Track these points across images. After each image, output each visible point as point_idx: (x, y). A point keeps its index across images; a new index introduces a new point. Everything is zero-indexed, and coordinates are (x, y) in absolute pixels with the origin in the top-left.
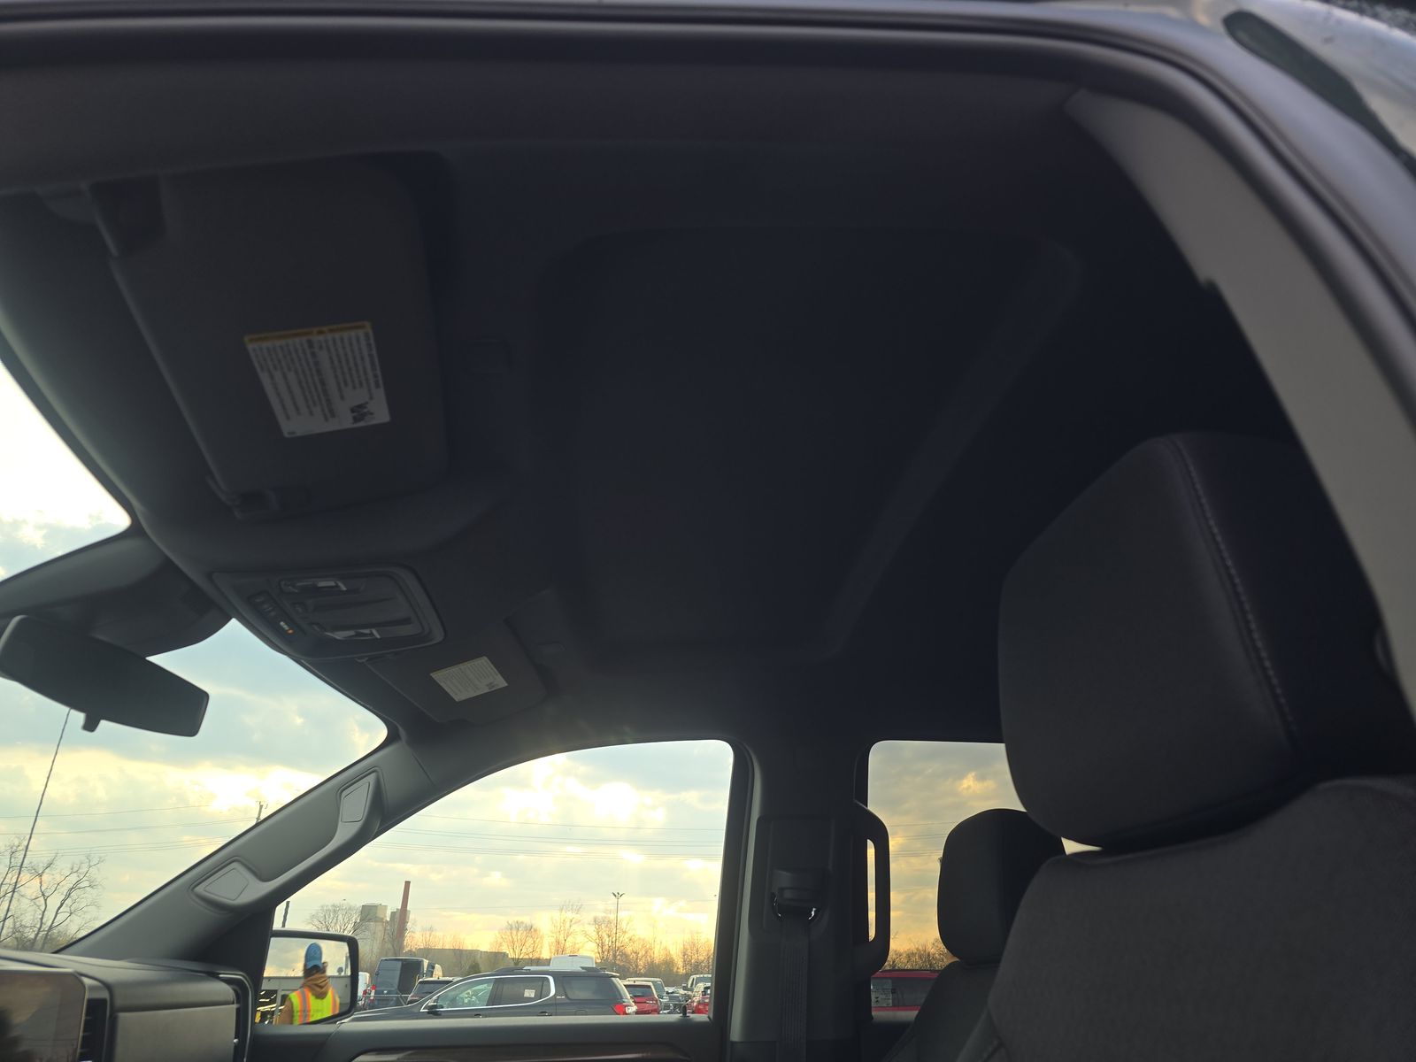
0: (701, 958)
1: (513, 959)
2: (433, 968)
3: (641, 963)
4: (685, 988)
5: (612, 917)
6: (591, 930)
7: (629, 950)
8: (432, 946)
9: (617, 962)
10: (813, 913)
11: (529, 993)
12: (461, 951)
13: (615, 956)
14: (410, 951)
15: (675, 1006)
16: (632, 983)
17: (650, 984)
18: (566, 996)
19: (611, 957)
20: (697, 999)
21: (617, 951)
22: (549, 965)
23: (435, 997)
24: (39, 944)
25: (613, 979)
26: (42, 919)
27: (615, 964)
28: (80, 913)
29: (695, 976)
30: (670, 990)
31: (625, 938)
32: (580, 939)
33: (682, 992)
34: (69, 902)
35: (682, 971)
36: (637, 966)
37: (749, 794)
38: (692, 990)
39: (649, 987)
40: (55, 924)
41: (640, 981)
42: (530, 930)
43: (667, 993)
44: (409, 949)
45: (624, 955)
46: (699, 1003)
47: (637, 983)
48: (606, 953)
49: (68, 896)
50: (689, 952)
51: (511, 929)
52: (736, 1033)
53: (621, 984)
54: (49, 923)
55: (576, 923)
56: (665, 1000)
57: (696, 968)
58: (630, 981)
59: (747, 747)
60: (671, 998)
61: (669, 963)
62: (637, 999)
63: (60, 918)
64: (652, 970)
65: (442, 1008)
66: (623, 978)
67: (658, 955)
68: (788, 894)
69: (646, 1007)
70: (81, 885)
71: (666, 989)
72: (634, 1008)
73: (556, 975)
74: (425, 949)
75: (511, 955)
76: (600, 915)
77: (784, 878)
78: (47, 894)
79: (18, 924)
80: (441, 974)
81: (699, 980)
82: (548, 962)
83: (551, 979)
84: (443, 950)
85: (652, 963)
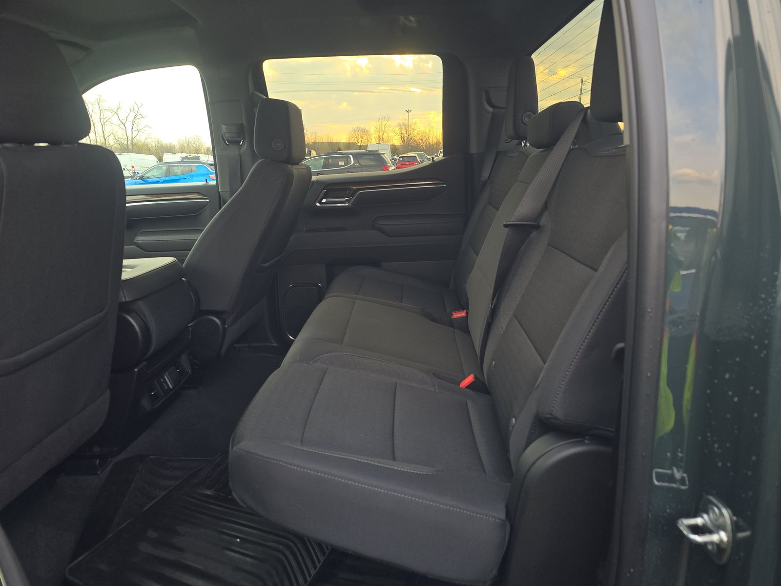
2: (311, 152)
3: (424, 145)
5: (407, 122)
6: (397, 129)
7: (417, 138)
8: (317, 141)
9: (411, 144)
11: (341, 163)
12: (332, 143)
17: (416, 155)
18: (359, 164)
19: (408, 143)
21: (411, 139)
24: (130, 147)
26: (126, 134)
27: (409, 145)
28: (143, 131)
31: (415, 133)
32: (391, 134)
34: (135, 125)
36: (422, 146)
39: (415, 157)
40: (133, 137)
42: (365, 131)
45: (415, 141)
47: (409, 155)
48: (405, 140)
49: (134, 123)
51: (355, 131)
54: (131, 136)
55: (388, 126)
63: (135, 133)
67: (432, 140)
71: (428, 157)
72: (394, 167)
73: (353, 155)
74: (314, 142)
76: (401, 122)
78: (124, 122)
83: (351, 156)
84: (323, 143)
85: (429, 144)
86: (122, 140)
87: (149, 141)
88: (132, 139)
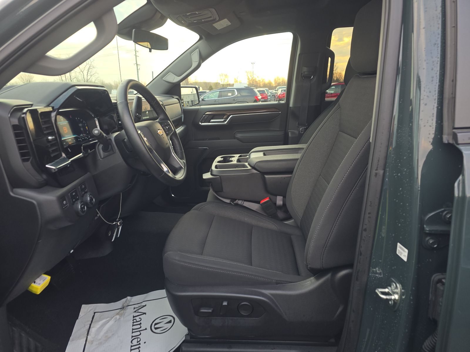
0: (280, 81)
1: (222, 84)
2: (199, 88)
3: (261, 84)
4: (275, 90)
5: (252, 71)
7: (257, 80)
9: (254, 84)
10: (312, 77)
11: (230, 94)
12: (206, 83)
13: (253, 82)
14: (191, 83)
15: (272, 95)
16: (259, 90)
17: (265, 90)
18: (240, 95)
19: (252, 83)
20: (279, 94)
21: (254, 80)
22: (233, 86)
23: (203, 96)
25: (254, 89)
26: (84, 78)
27: (253, 84)
28: (93, 75)
29: (278, 87)
30: (271, 91)
33: (274, 91)
34: (89, 72)
35: (274, 85)
36: (260, 85)
37: (297, 48)
38: (277, 91)
40: (88, 79)
41: (261, 89)
42: (226, 75)
43: (270, 92)
44: (190, 82)
45: (256, 81)
46: (280, 95)
47: (261, 90)
48: (250, 81)
49: (88, 71)
50: (276, 80)
51: (220, 75)
52: (291, 105)
53: (256, 90)
54: (86, 79)
56: (269, 94)
57: (279, 84)
58: (259, 89)
59: (297, 34)
60: (271, 94)
61: (270, 83)
62: (261, 94)
63: (89, 77)
64: (265, 86)
65: (205, 99)
66: (256, 88)
67: (267, 81)
68: (306, 73)
69: (264, 96)
70: (91, 68)
71: (270, 91)
73: (237, 89)
74: (195, 82)
75: (221, 83)
77: (305, 69)
79: (78, 79)
80: (202, 90)
81: (280, 88)
82: (233, 85)
83: (236, 90)
85: (265, 83)
86: (81, 81)
87: (96, 81)
88: (87, 80)
